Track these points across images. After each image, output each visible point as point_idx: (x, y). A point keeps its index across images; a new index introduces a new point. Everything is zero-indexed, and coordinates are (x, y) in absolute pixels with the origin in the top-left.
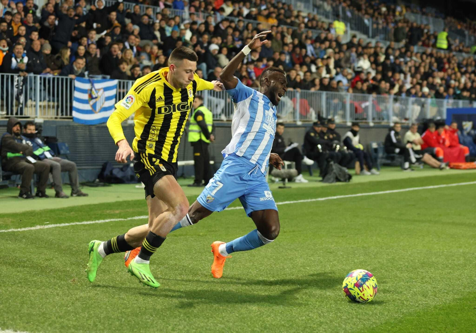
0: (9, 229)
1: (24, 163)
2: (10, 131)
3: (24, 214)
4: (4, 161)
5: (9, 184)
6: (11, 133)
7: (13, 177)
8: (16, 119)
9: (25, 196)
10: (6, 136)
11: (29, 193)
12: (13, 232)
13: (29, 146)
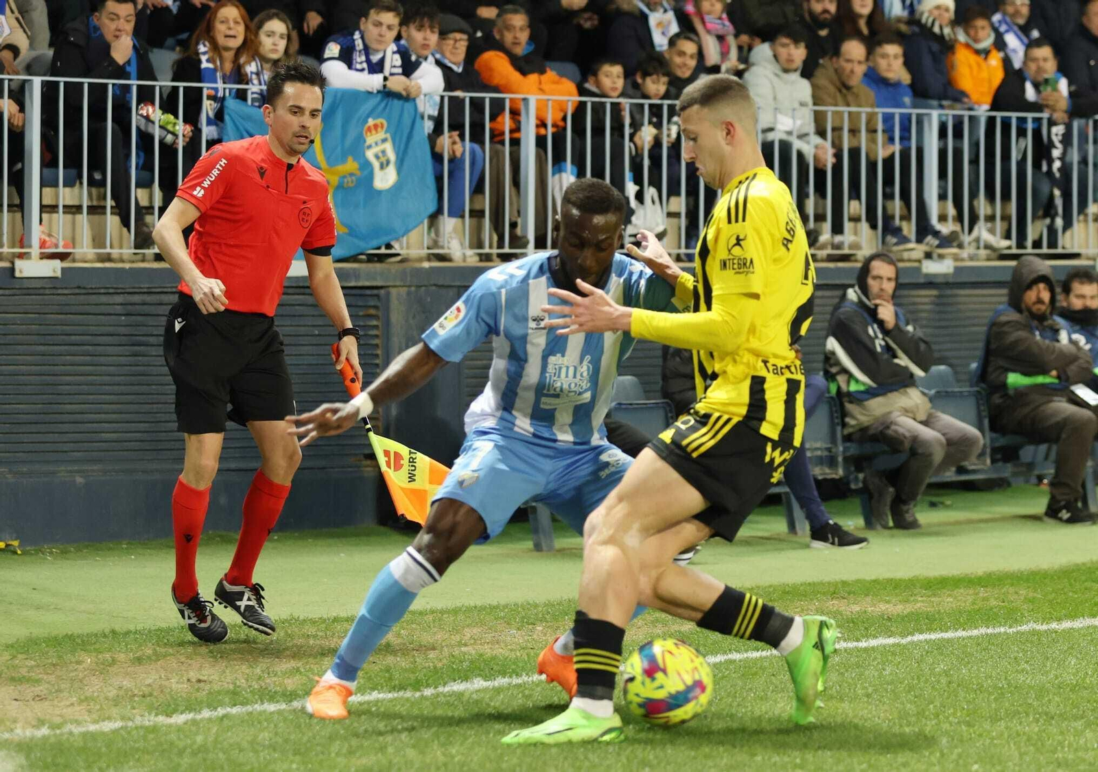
0: (1021, 623)
1: (1062, 407)
2: (1016, 302)
3: (1068, 574)
4: (997, 399)
5: (1015, 474)
6: (1020, 311)
7: (1027, 453)
8: (1037, 261)
9: (1065, 515)
10: (1003, 319)
11: (1080, 504)
12: (1034, 633)
13: (1079, 348)
